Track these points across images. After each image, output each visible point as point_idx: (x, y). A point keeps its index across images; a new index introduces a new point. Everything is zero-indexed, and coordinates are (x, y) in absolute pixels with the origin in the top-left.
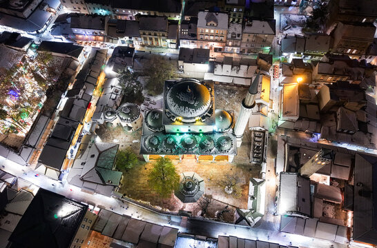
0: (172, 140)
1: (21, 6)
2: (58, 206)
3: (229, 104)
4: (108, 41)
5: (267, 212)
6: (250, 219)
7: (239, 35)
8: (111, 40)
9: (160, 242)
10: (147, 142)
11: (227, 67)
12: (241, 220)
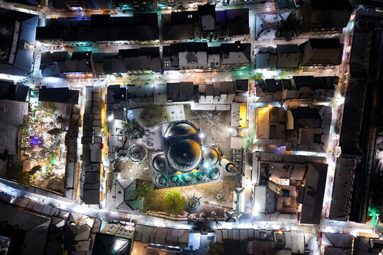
0: (176, 179)
1: (3, 55)
2: (112, 243)
3: (213, 126)
4: (98, 77)
5: (246, 208)
6: (235, 217)
7: (217, 64)
8: (100, 76)
9: (179, 241)
10: (157, 181)
11: (210, 98)
12: (229, 219)
